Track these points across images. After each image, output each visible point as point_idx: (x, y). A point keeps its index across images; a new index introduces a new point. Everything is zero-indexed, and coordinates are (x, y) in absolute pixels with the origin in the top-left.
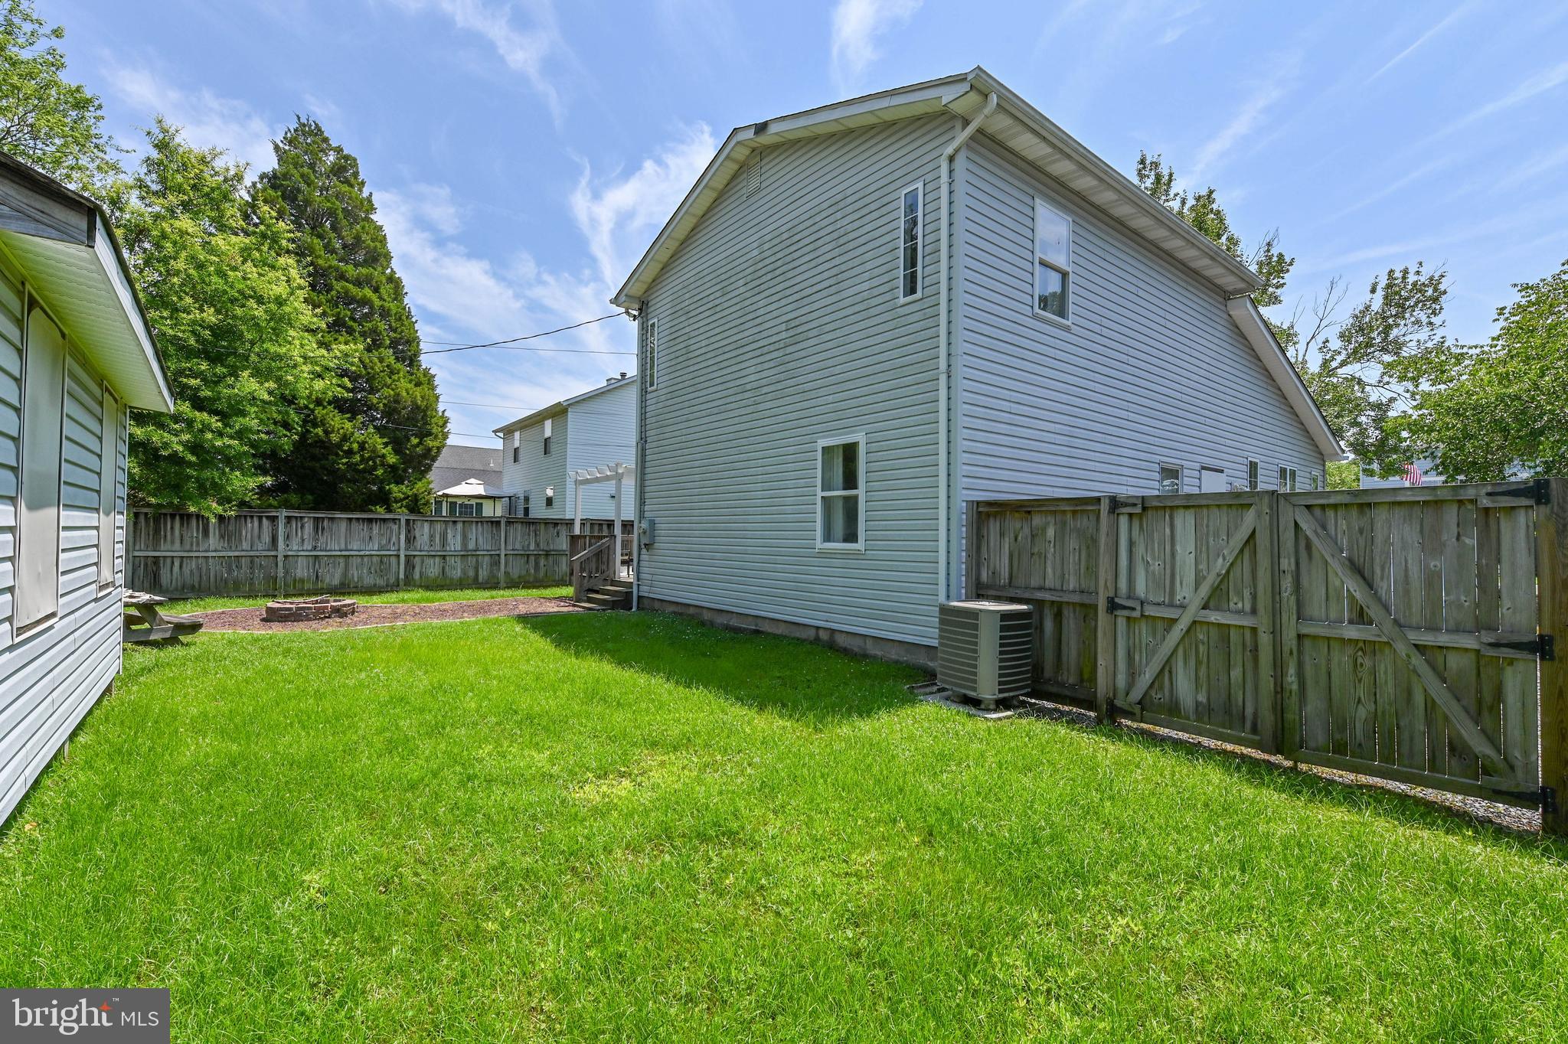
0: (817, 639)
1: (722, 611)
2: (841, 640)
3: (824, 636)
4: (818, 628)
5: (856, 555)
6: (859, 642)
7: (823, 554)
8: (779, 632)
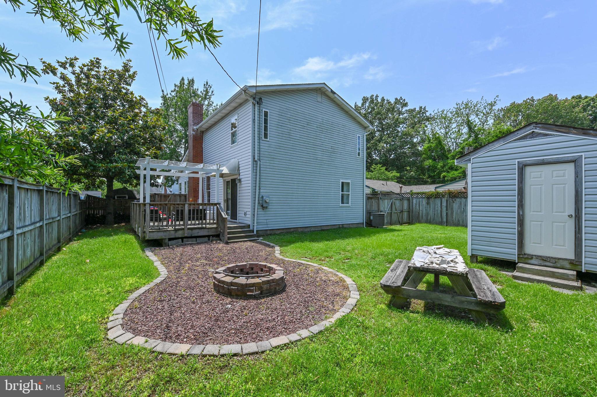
0: (339, 227)
1: (307, 227)
2: (345, 226)
3: (341, 226)
4: (339, 225)
5: (349, 207)
6: (348, 225)
7: (341, 207)
8: (329, 228)
